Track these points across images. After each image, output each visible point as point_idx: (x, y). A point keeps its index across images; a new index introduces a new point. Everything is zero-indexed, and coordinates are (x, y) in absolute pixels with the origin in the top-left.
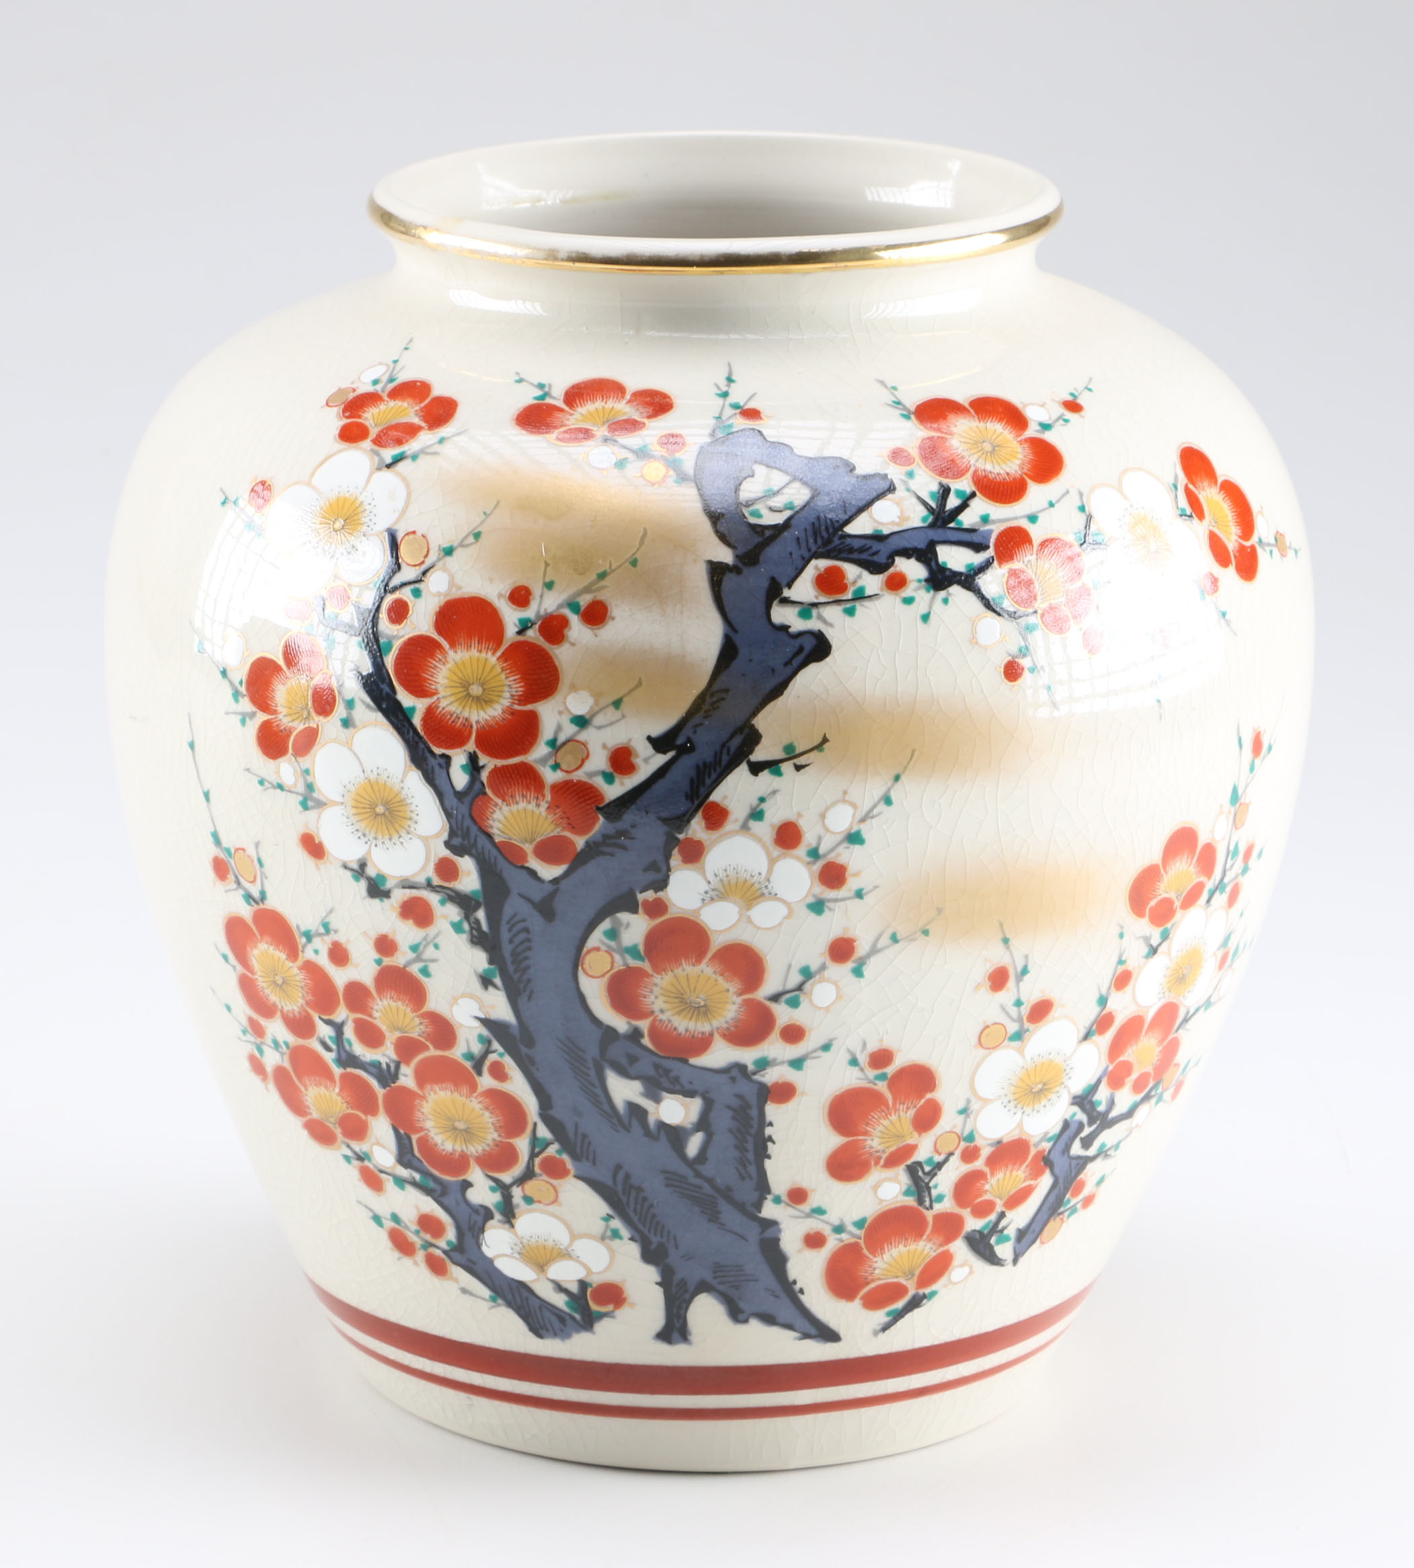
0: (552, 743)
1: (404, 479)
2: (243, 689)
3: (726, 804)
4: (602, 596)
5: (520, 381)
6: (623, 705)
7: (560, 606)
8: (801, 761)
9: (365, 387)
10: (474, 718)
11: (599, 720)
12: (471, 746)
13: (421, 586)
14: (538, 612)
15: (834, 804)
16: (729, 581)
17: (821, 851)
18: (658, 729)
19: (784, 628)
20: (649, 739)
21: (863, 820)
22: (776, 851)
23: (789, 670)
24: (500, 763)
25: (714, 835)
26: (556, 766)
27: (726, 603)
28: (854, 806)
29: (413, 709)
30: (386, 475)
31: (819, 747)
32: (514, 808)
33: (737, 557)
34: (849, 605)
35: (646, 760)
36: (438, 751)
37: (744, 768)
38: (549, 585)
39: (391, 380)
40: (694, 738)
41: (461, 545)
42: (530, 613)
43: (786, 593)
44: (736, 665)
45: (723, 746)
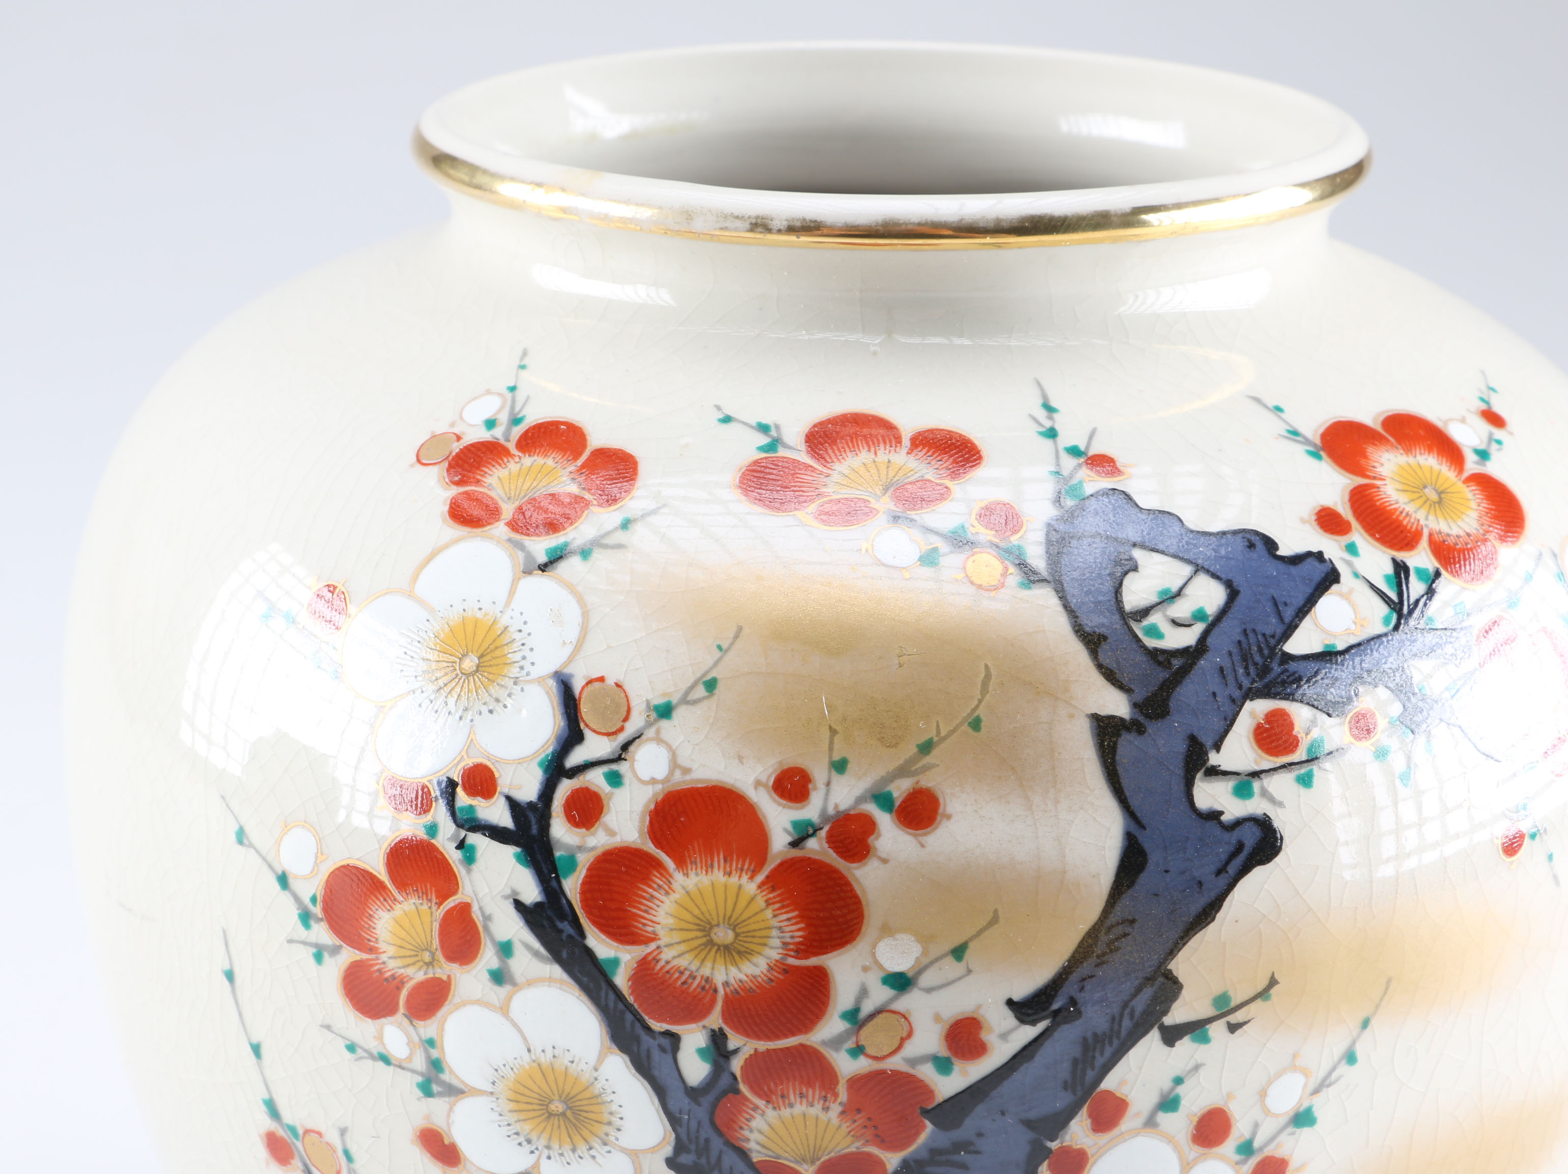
0: (852, 1015)
1: (571, 588)
2: (317, 910)
3: (1122, 1092)
4: (927, 781)
5: (727, 419)
6: (969, 955)
7: (860, 800)
8: (1235, 1018)
9: (477, 434)
10: (719, 978)
11: (926, 980)
12: (715, 1020)
13: (622, 768)
14: (824, 811)
15: (1279, 1074)
16: (1127, 745)
17: (1256, 1144)
18: (1022, 989)
19: (1214, 816)
20: (1010, 1003)
21: (1316, 1091)
22: (1197, 1150)
23: (1223, 880)
24: (763, 1046)
25: (1103, 1138)
26: (858, 1051)
27: (1126, 783)
28: (1305, 1072)
29: (615, 962)
30: (539, 581)
31: (1263, 994)
32: (786, 1112)
33: (1135, 705)
34: (1303, 770)
35: (1004, 1036)
36: (658, 1026)
37: (1154, 1035)
38: (840, 766)
39: (515, 421)
40: (1079, 997)
41: (685, 700)
42: (811, 811)
43: (1214, 759)
44: (1145, 880)
45: (1125, 1005)
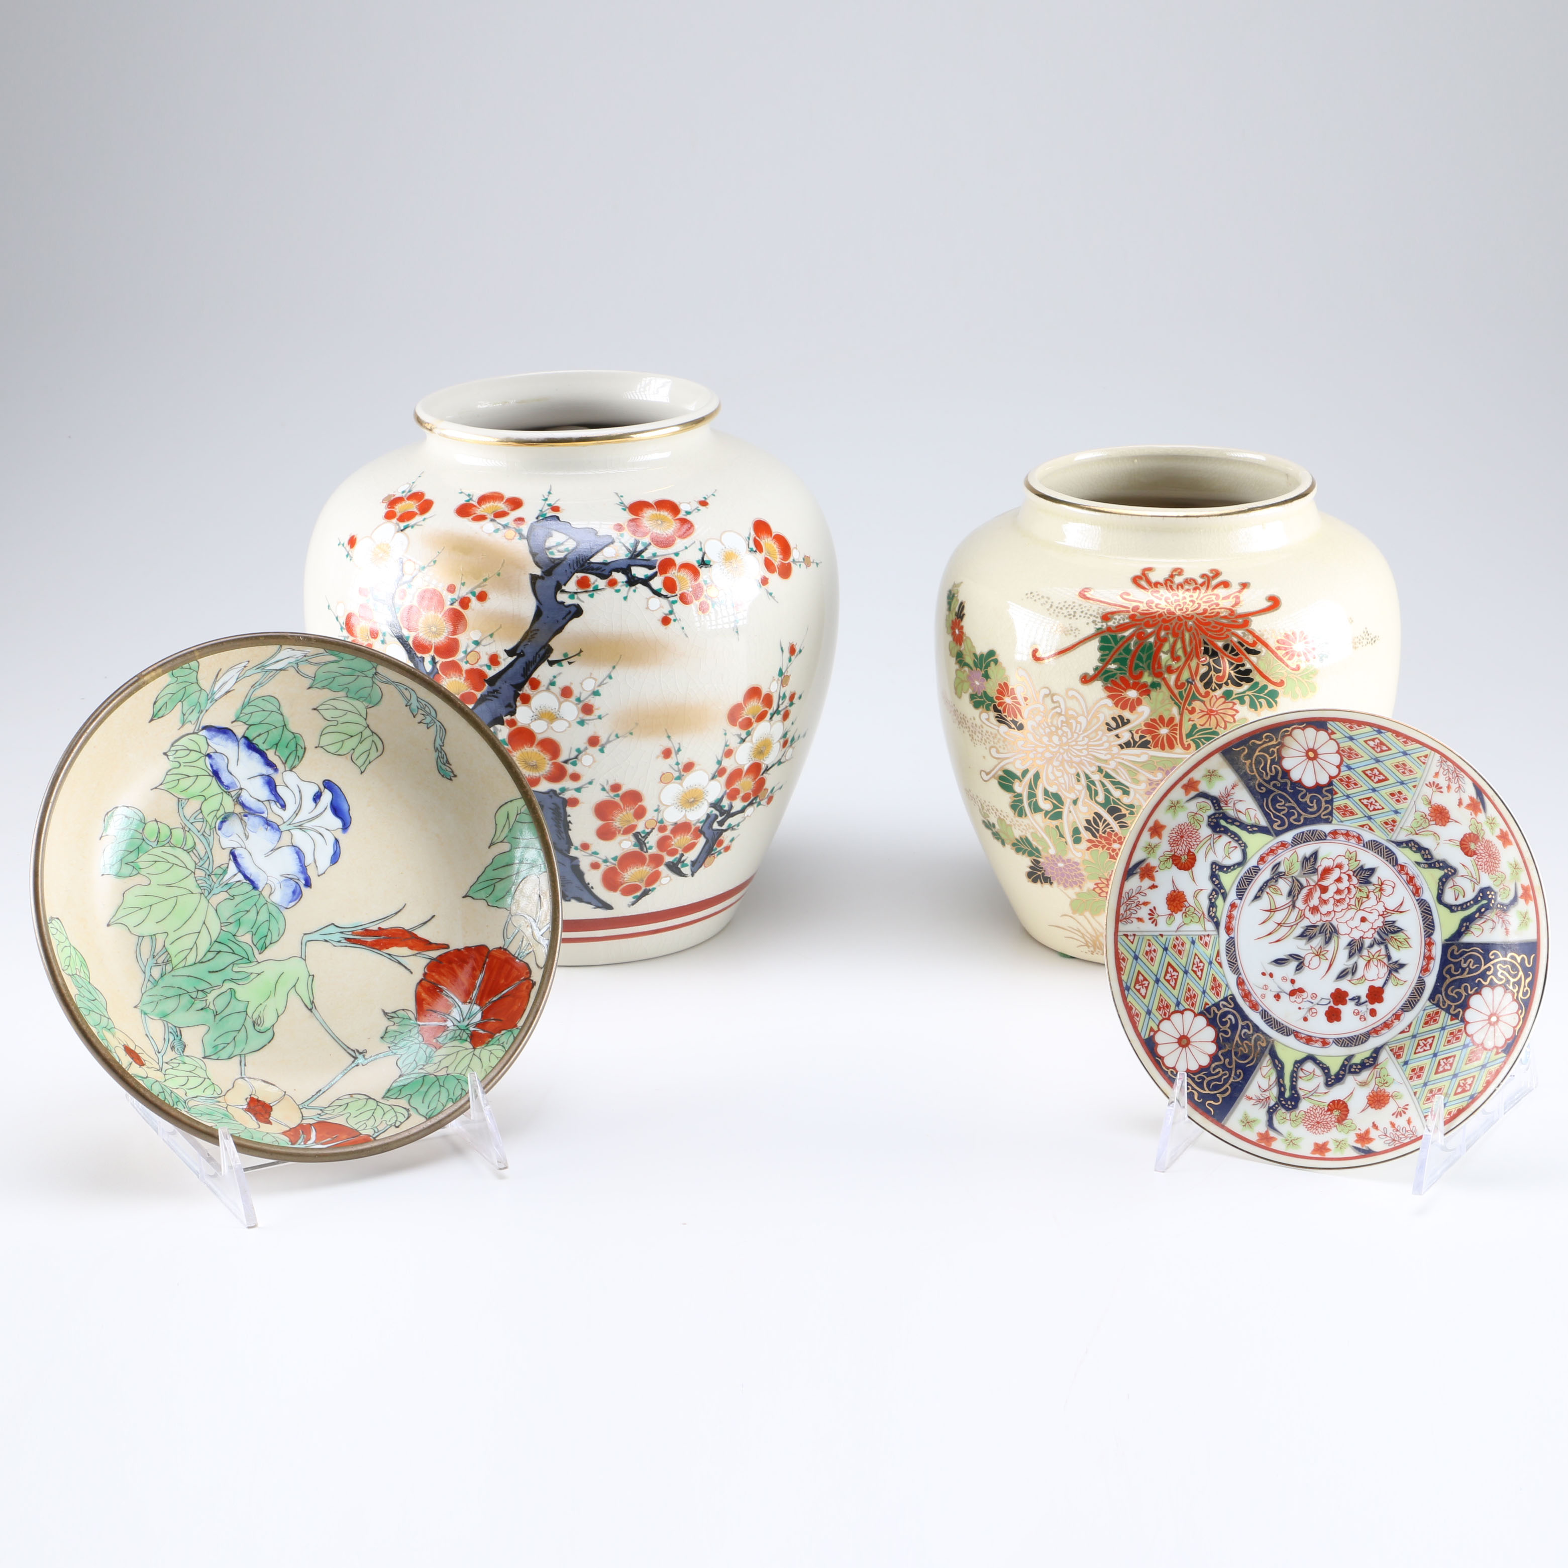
0: (465, 652)
1: (408, 537)
2: (344, 626)
3: (540, 679)
4: (484, 589)
5: (461, 493)
6: (494, 636)
7: (467, 594)
8: (570, 660)
9: (399, 494)
10: (433, 641)
11: (483, 643)
12: (432, 653)
13: (412, 583)
14: (459, 597)
15: (586, 679)
16: (539, 583)
17: (582, 699)
18: (509, 646)
19: (563, 603)
20: (505, 651)
21: (599, 686)
22: (562, 699)
23: (565, 621)
24: (444, 660)
25: (535, 692)
26: (467, 662)
27: (538, 592)
28: (596, 679)
29: (408, 637)
30: (401, 534)
31: (578, 654)
32: (451, 679)
33: (543, 572)
34: (591, 593)
35: (504, 660)
36: (419, 655)
37: (546, 663)
38: (463, 584)
39: (410, 491)
40: (525, 650)
41: (428, 566)
42: (455, 596)
43: (564, 588)
44: (541, 619)
45: (537, 654)
